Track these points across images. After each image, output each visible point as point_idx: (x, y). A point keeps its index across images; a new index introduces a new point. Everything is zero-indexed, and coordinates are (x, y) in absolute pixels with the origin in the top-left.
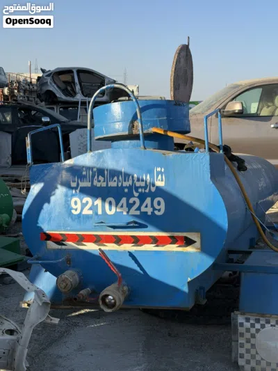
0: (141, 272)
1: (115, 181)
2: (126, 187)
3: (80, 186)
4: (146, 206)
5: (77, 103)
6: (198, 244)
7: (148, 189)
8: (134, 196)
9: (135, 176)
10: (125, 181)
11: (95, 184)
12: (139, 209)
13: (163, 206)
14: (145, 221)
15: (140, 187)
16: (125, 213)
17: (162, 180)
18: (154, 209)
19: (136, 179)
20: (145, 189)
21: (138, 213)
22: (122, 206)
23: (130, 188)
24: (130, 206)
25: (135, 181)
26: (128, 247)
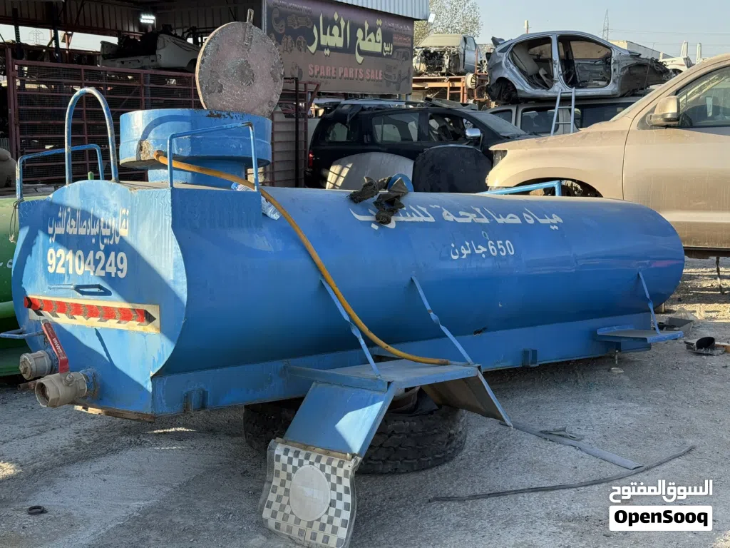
0: (107, 358)
1: (84, 227)
2: (94, 236)
3: (56, 233)
4: (110, 265)
5: (553, 100)
6: (157, 322)
7: (112, 240)
8: (100, 250)
9: (102, 220)
10: (93, 228)
11: (67, 231)
12: (103, 268)
13: (124, 266)
14: (110, 285)
15: (106, 236)
16: (92, 274)
17: (126, 228)
18: (118, 269)
19: (102, 225)
20: (110, 240)
21: (103, 273)
22: (89, 264)
23: (97, 236)
24: (97, 262)
25: (102, 228)
26: (94, 322)
